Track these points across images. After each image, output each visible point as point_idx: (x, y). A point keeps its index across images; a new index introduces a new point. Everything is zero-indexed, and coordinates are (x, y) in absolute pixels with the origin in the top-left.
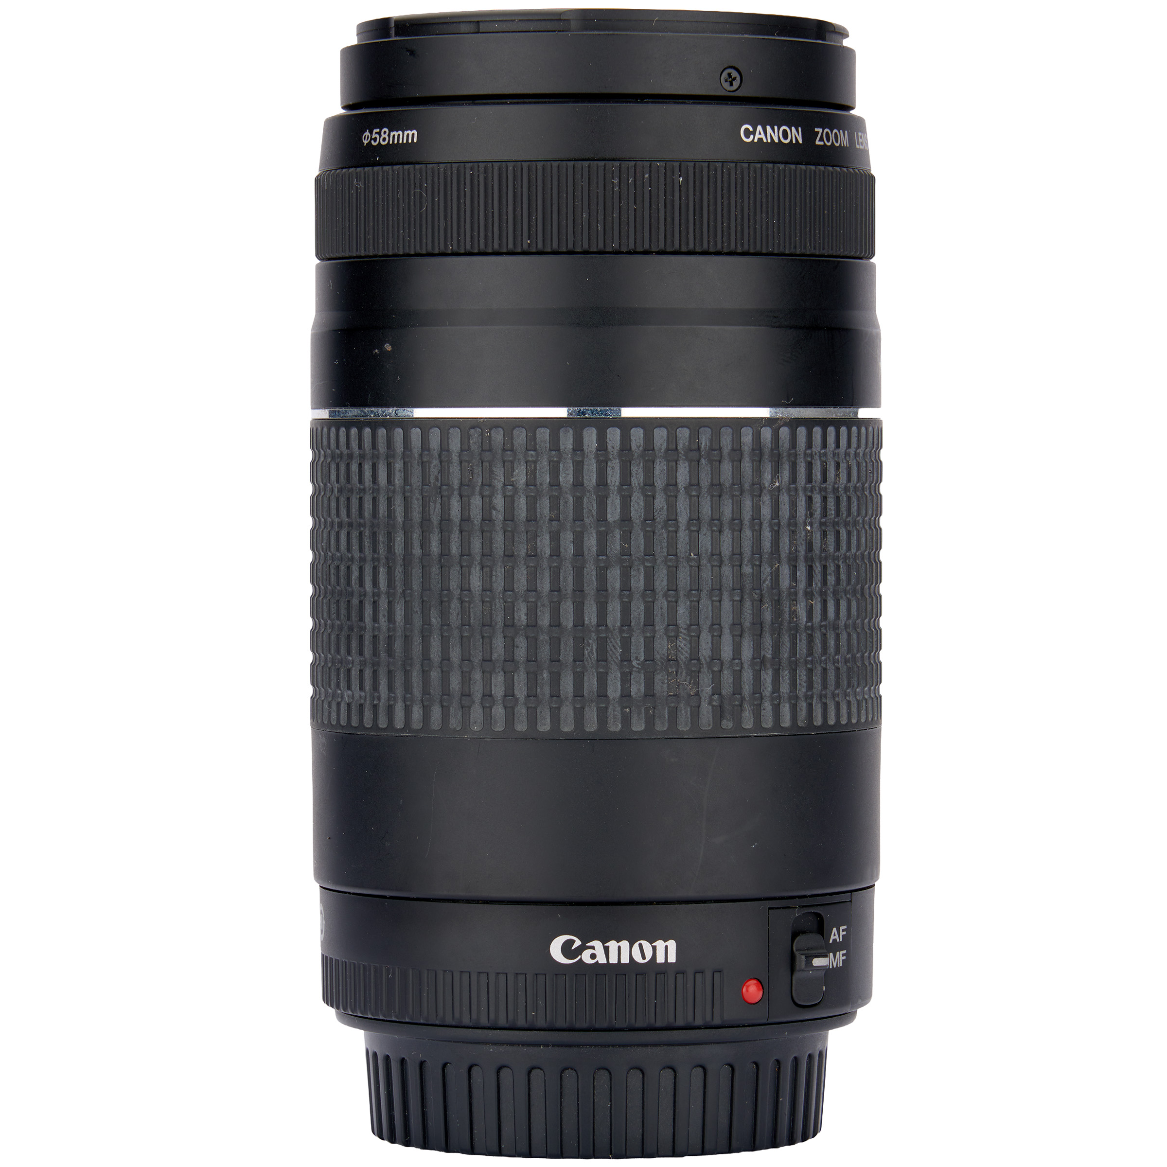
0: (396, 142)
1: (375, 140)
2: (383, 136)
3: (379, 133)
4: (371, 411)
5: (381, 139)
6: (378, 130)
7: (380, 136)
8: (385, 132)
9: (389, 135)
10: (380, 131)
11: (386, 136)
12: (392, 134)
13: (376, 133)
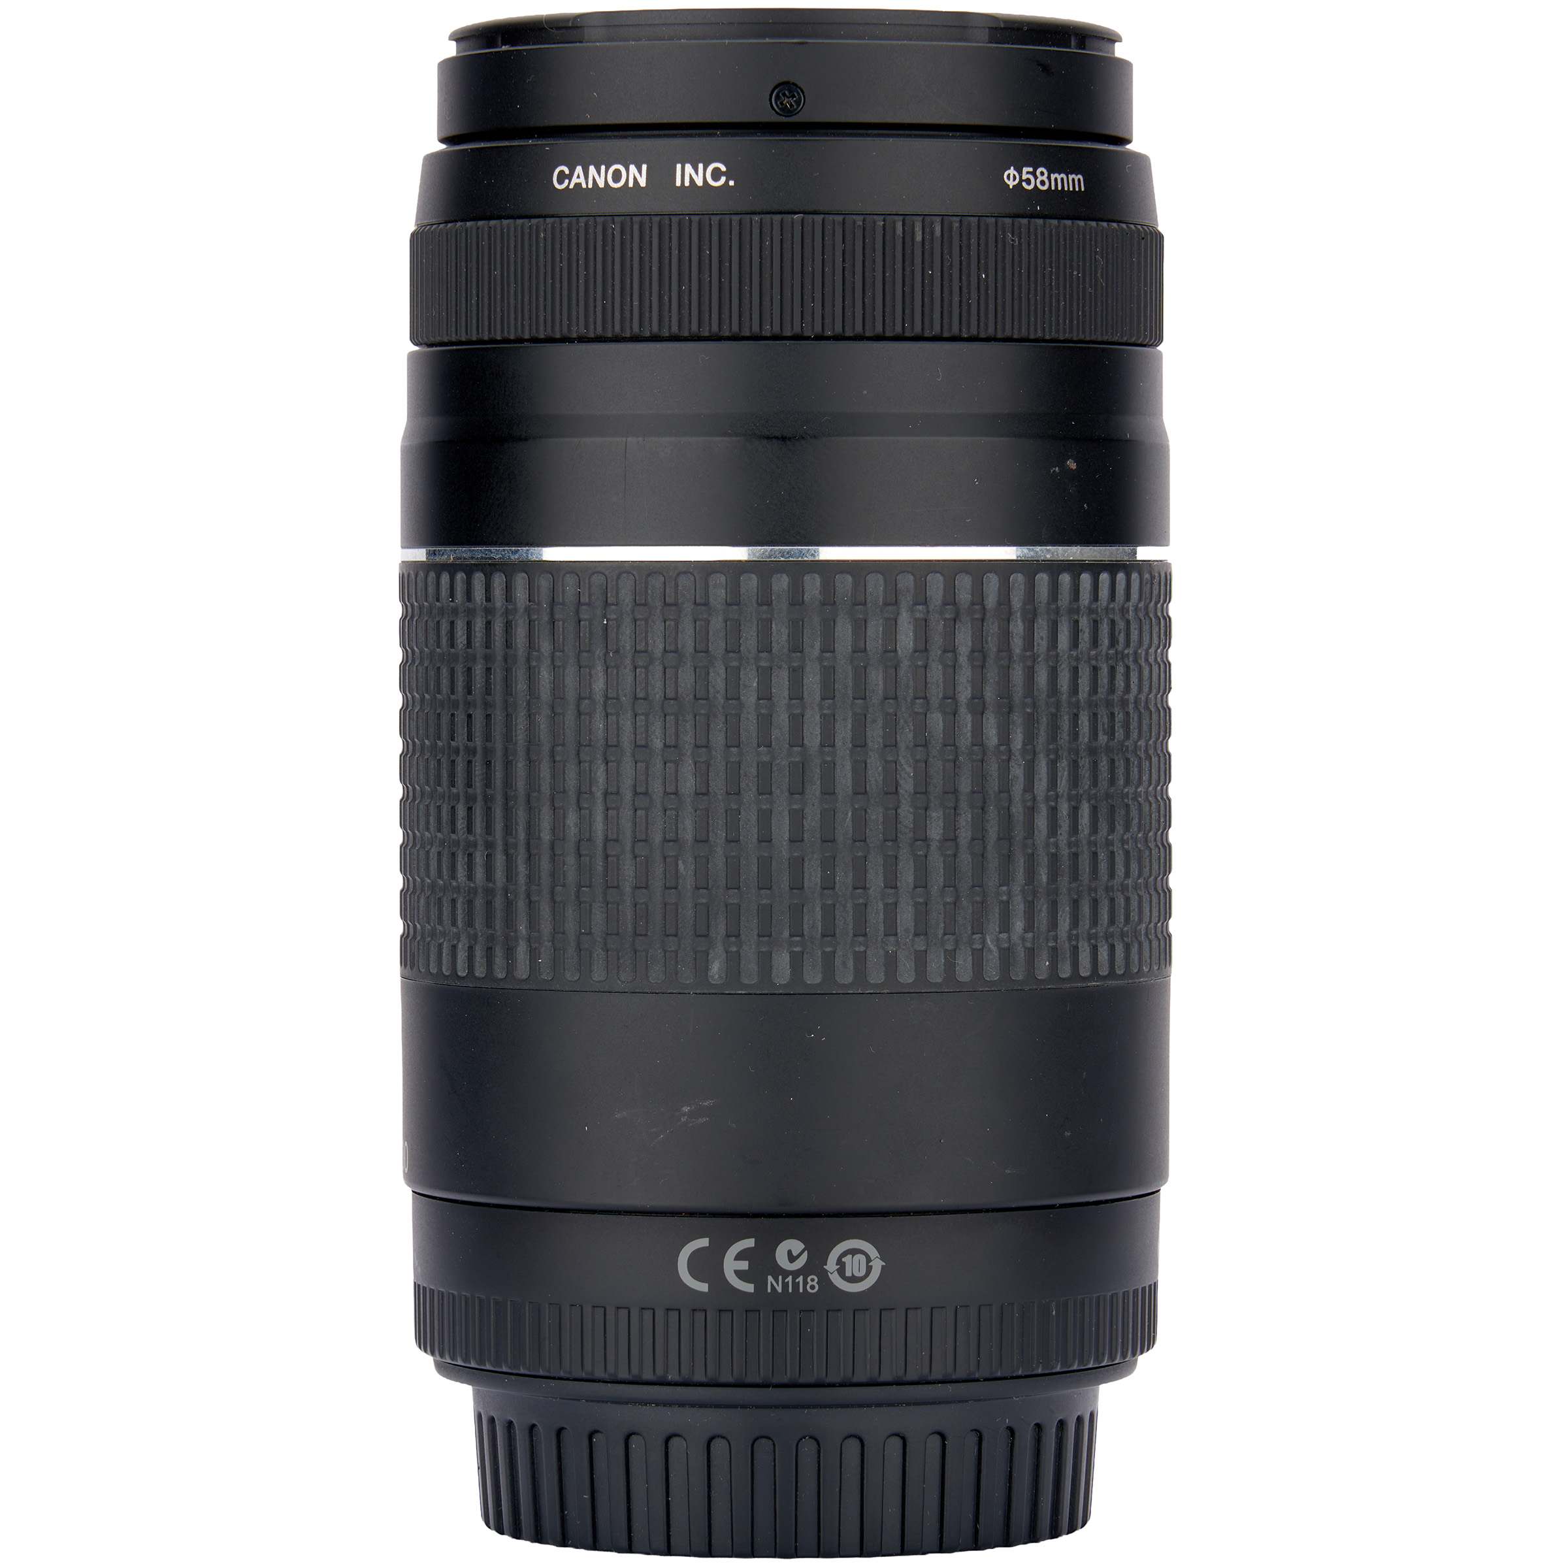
0: (1060, 188)
1: (1028, 181)
2: (1040, 178)
3: (1034, 174)
4: (1047, 550)
5: (1038, 181)
6: (1031, 169)
7: (1036, 178)
8: (1042, 174)
9: (1049, 178)
10: (1035, 171)
11: (1045, 178)
12: (1053, 176)
13: (1028, 173)
